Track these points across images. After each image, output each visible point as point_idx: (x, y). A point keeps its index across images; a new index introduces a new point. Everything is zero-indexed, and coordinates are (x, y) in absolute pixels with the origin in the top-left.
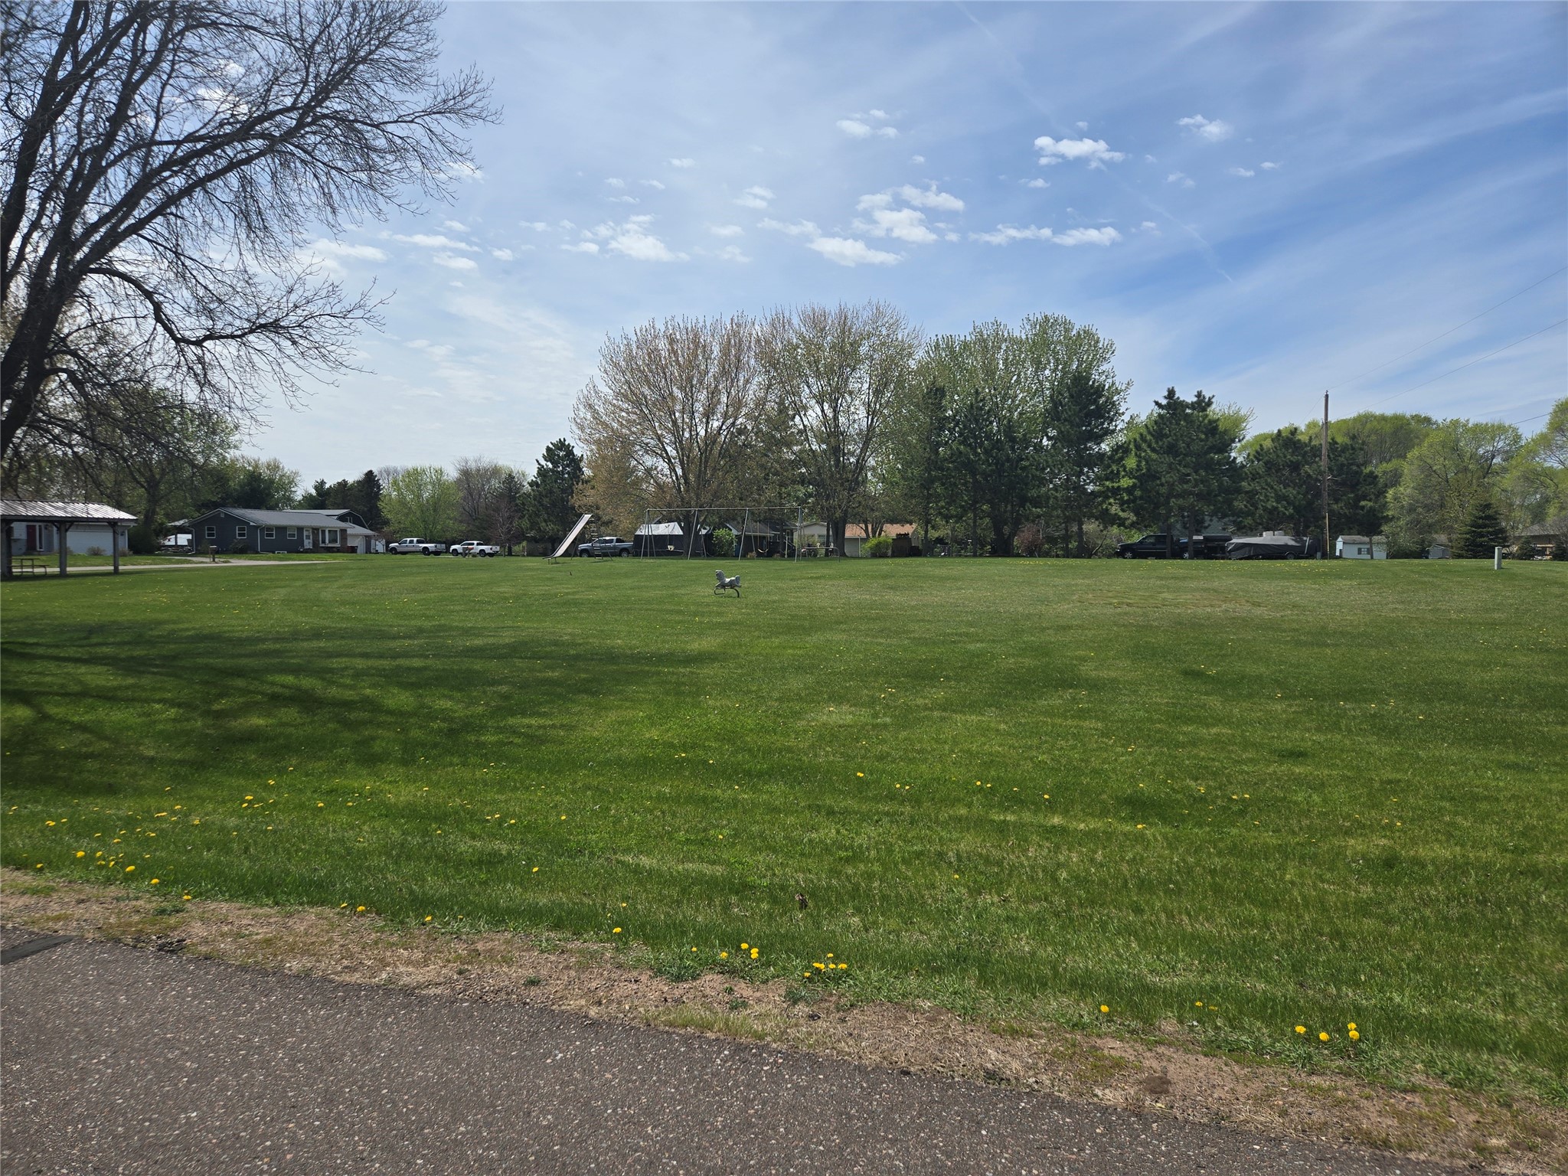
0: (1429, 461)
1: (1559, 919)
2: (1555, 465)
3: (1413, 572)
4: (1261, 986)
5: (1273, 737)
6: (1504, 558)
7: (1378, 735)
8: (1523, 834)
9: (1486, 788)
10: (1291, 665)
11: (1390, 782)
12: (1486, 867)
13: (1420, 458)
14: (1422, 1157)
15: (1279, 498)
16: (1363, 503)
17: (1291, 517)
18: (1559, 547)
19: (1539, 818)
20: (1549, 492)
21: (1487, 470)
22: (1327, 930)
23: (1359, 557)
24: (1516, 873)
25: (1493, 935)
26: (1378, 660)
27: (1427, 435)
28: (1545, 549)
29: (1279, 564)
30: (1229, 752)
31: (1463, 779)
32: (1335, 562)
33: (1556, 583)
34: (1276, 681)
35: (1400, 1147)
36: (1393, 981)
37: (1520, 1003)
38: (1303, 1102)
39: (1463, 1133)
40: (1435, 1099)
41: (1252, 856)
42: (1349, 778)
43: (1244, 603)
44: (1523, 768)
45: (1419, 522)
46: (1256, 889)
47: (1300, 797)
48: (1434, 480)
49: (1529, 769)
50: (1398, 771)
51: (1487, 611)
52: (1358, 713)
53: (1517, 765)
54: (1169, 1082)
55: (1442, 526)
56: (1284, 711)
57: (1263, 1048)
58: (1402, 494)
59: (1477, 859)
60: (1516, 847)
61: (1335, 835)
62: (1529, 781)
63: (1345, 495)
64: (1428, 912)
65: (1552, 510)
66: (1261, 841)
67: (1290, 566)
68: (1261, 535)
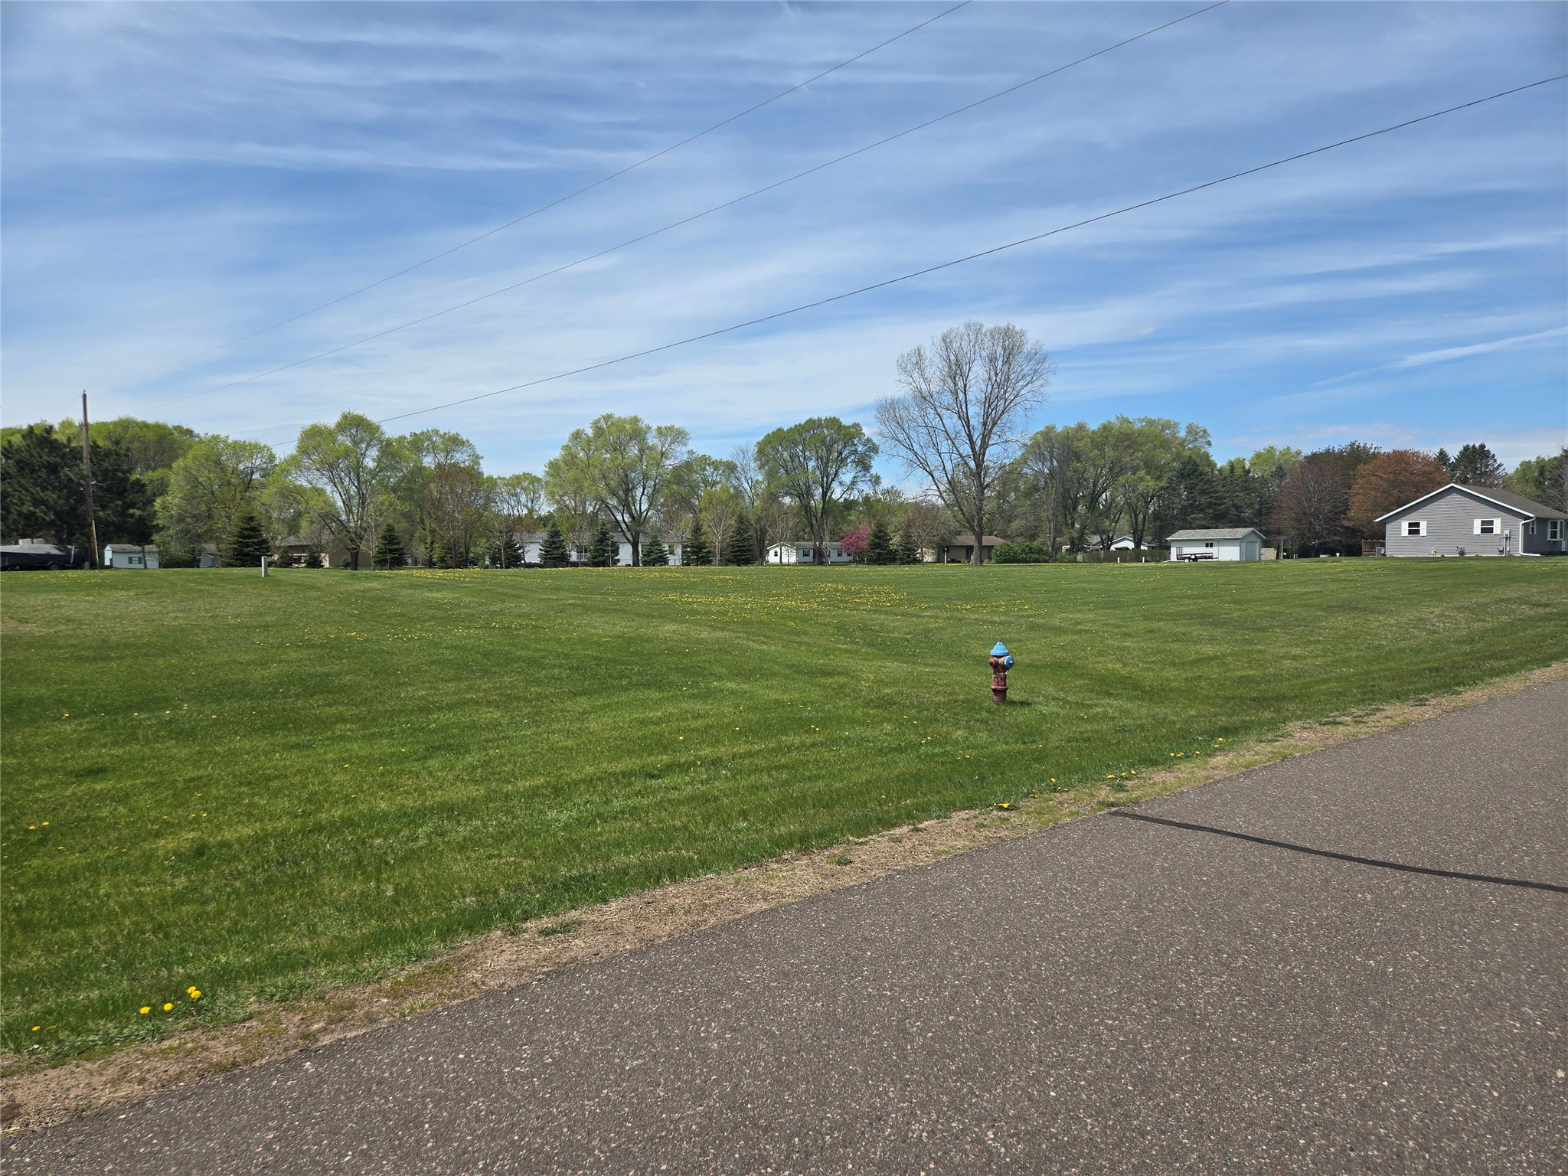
0: (195, 473)
1: (340, 859)
2: (305, 484)
3: (188, 580)
4: (95, 994)
5: (66, 759)
6: (269, 566)
7: (176, 738)
8: (309, 800)
9: (276, 769)
10: (75, 683)
11: (192, 780)
12: (283, 833)
13: (186, 469)
14: (264, 1061)
15: (36, 502)
16: (131, 511)
17: (52, 523)
18: (311, 556)
19: (320, 784)
20: (301, 508)
21: (248, 485)
22: (149, 927)
23: (131, 566)
24: (307, 832)
25: (293, 886)
26: (167, 668)
27: (190, 447)
28: (300, 557)
29: (42, 575)
30: (17, 782)
31: (256, 765)
32: (106, 572)
33: (313, 588)
34: (60, 701)
35: (246, 1062)
36: (217, 947)
37: (320, 928)
38: (158, 1065)
39: (292, 1031)
40: (268, 1017)
41: (61, 881)
42: (153, 784)
43: (8, 620)
44: (304, 746)
45: (189, 532)
46: (70, 911)
47: (104, 813)
48: (200, 491)
49: (308, 747)
50: (199, 768)
51: (260, 615)
52: (154, 721)
53: (298, 744)
54: (20, 1106)
55: (210, 535)
56: (75, 731)
57: (112, 1038)
58: (169, 505)
59: (274, 829)
60: (304, 812)
61: (145, 840)
62: (309, 756)
63: (112, 502)
64: (238, 884)
65: (304, 524)
66: (69, 864)
67: (57, 577)
68: (17, 543)
